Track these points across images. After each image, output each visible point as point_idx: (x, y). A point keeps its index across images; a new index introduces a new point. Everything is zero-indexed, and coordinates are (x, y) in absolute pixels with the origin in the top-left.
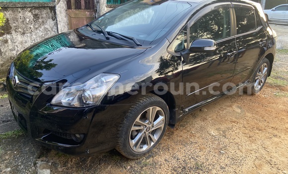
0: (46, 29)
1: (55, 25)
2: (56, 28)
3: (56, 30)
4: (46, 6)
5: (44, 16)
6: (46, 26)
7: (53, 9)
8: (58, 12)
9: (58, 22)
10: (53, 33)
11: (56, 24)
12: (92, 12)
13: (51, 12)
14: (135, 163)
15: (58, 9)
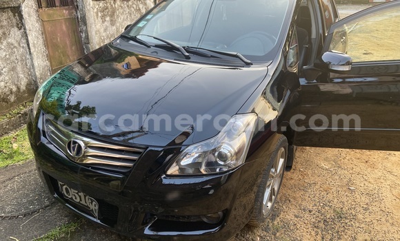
0: (9, 45)
1: (22, 36)
2: (24, 41)
3: (25, 45)
4: (6, 6)
5: (5, 23)
6: (9, 40)
7: (17, 10)
8: (25, 15)
9: (28, 32)
10: (22, 50)
11: (25, 35)
12: (72, 9)
13: (15, 16)
14: (263, 230)
15: (25, 10)
